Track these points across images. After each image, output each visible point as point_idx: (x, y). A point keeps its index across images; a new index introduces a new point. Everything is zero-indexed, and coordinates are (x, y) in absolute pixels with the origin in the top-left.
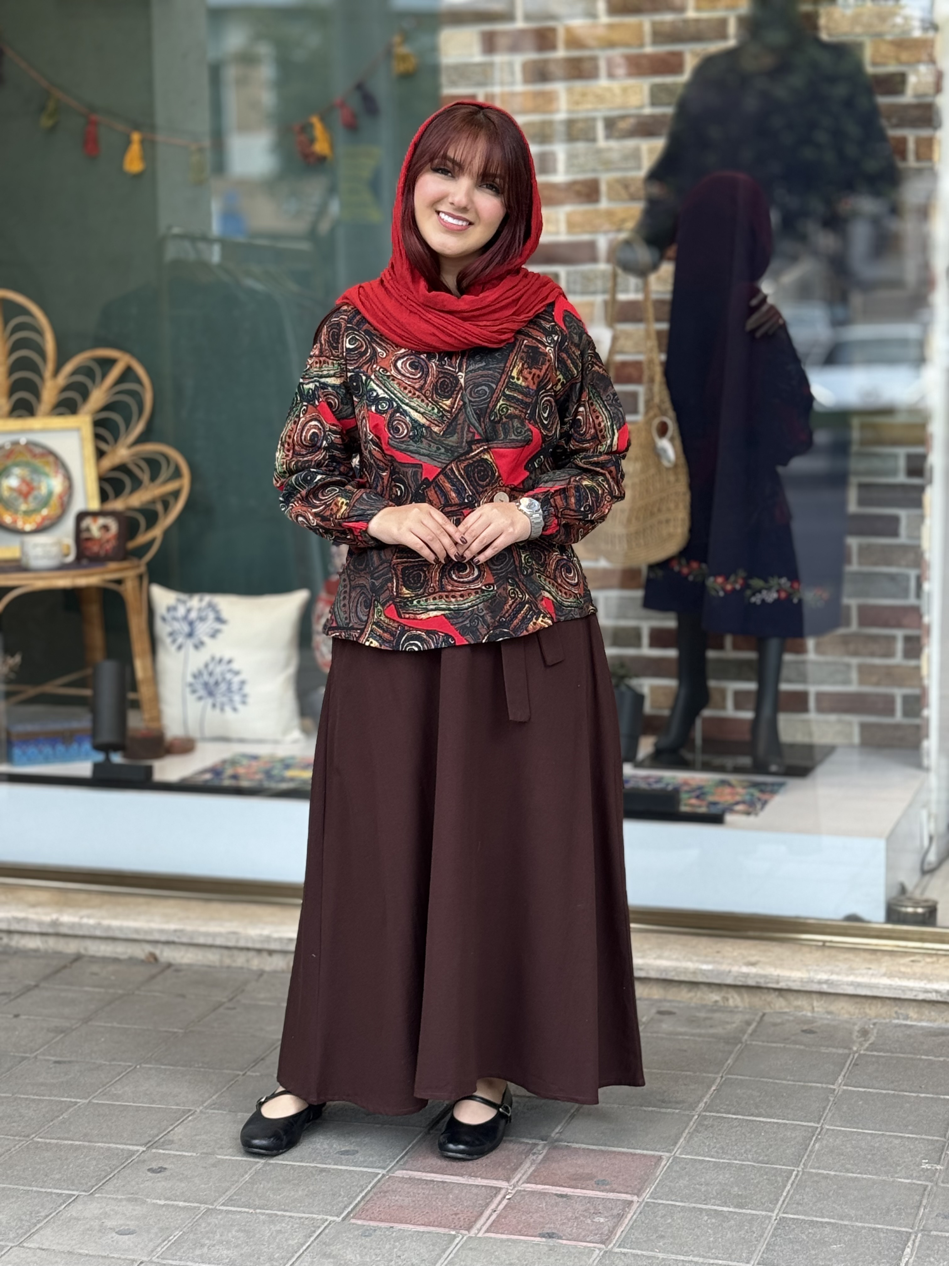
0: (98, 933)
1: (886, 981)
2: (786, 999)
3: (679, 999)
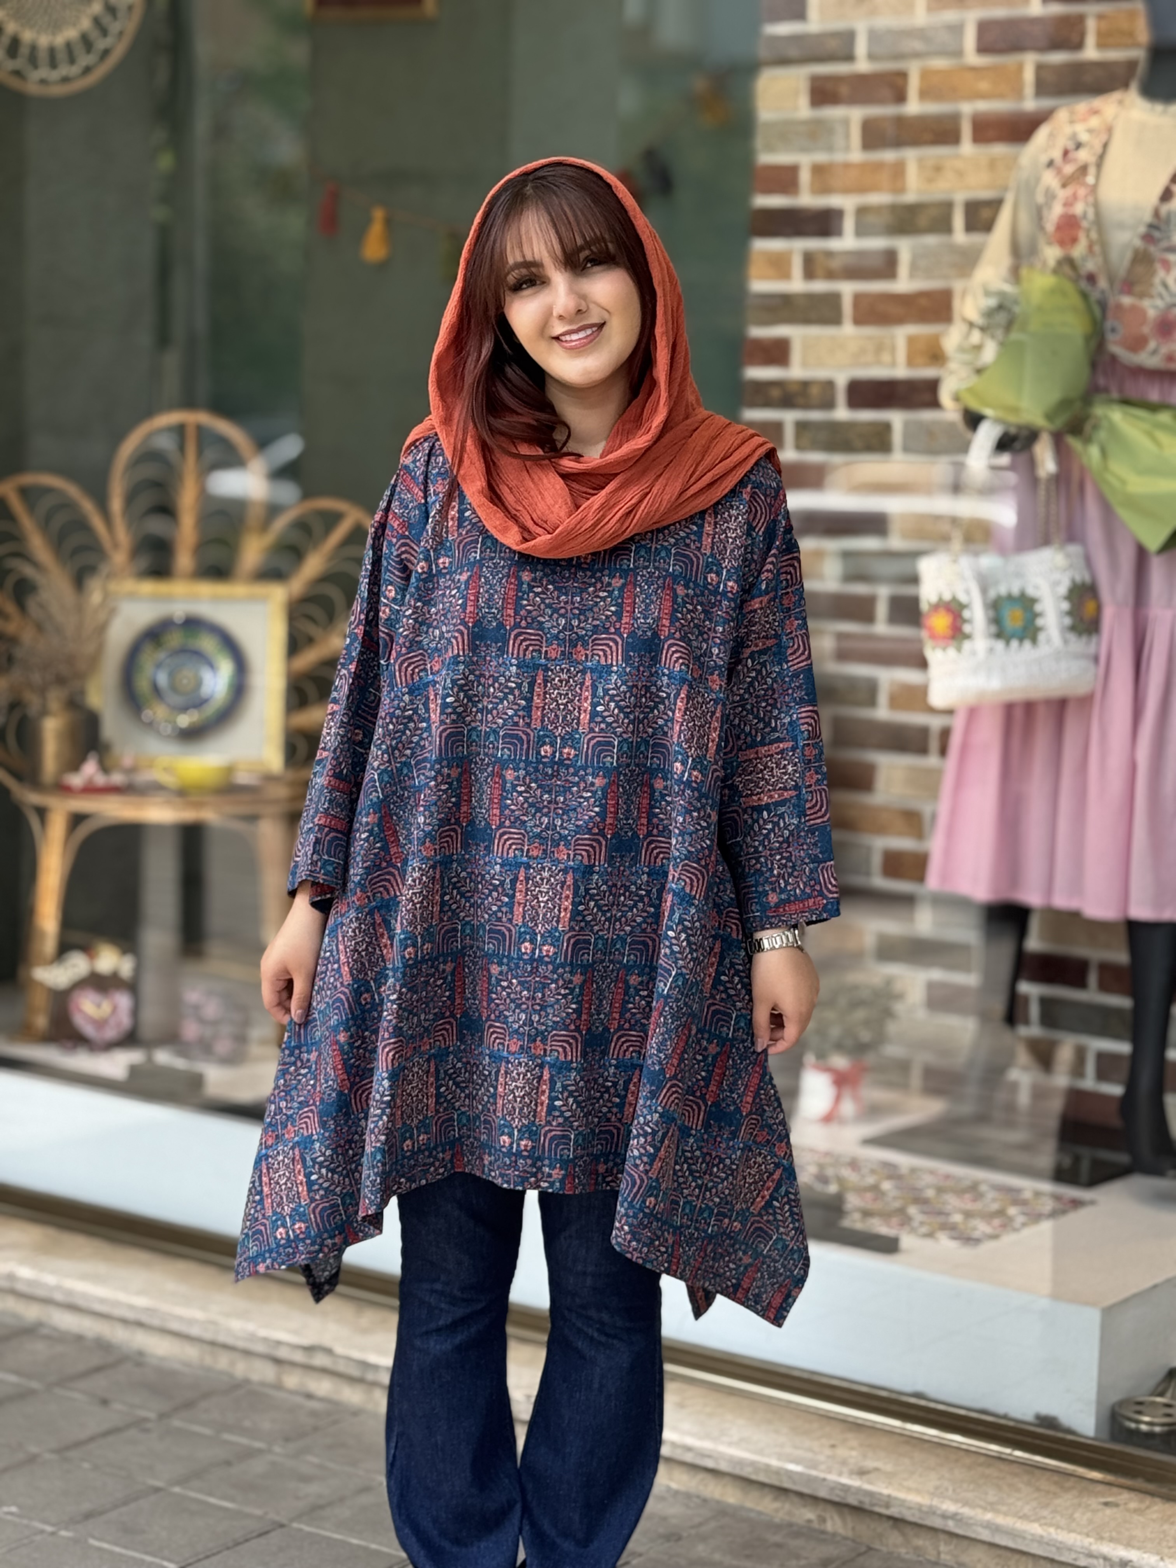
0: (59, 1297)
1: (1035, 1529)
2: (904, 1535)
3: (760, 1508)
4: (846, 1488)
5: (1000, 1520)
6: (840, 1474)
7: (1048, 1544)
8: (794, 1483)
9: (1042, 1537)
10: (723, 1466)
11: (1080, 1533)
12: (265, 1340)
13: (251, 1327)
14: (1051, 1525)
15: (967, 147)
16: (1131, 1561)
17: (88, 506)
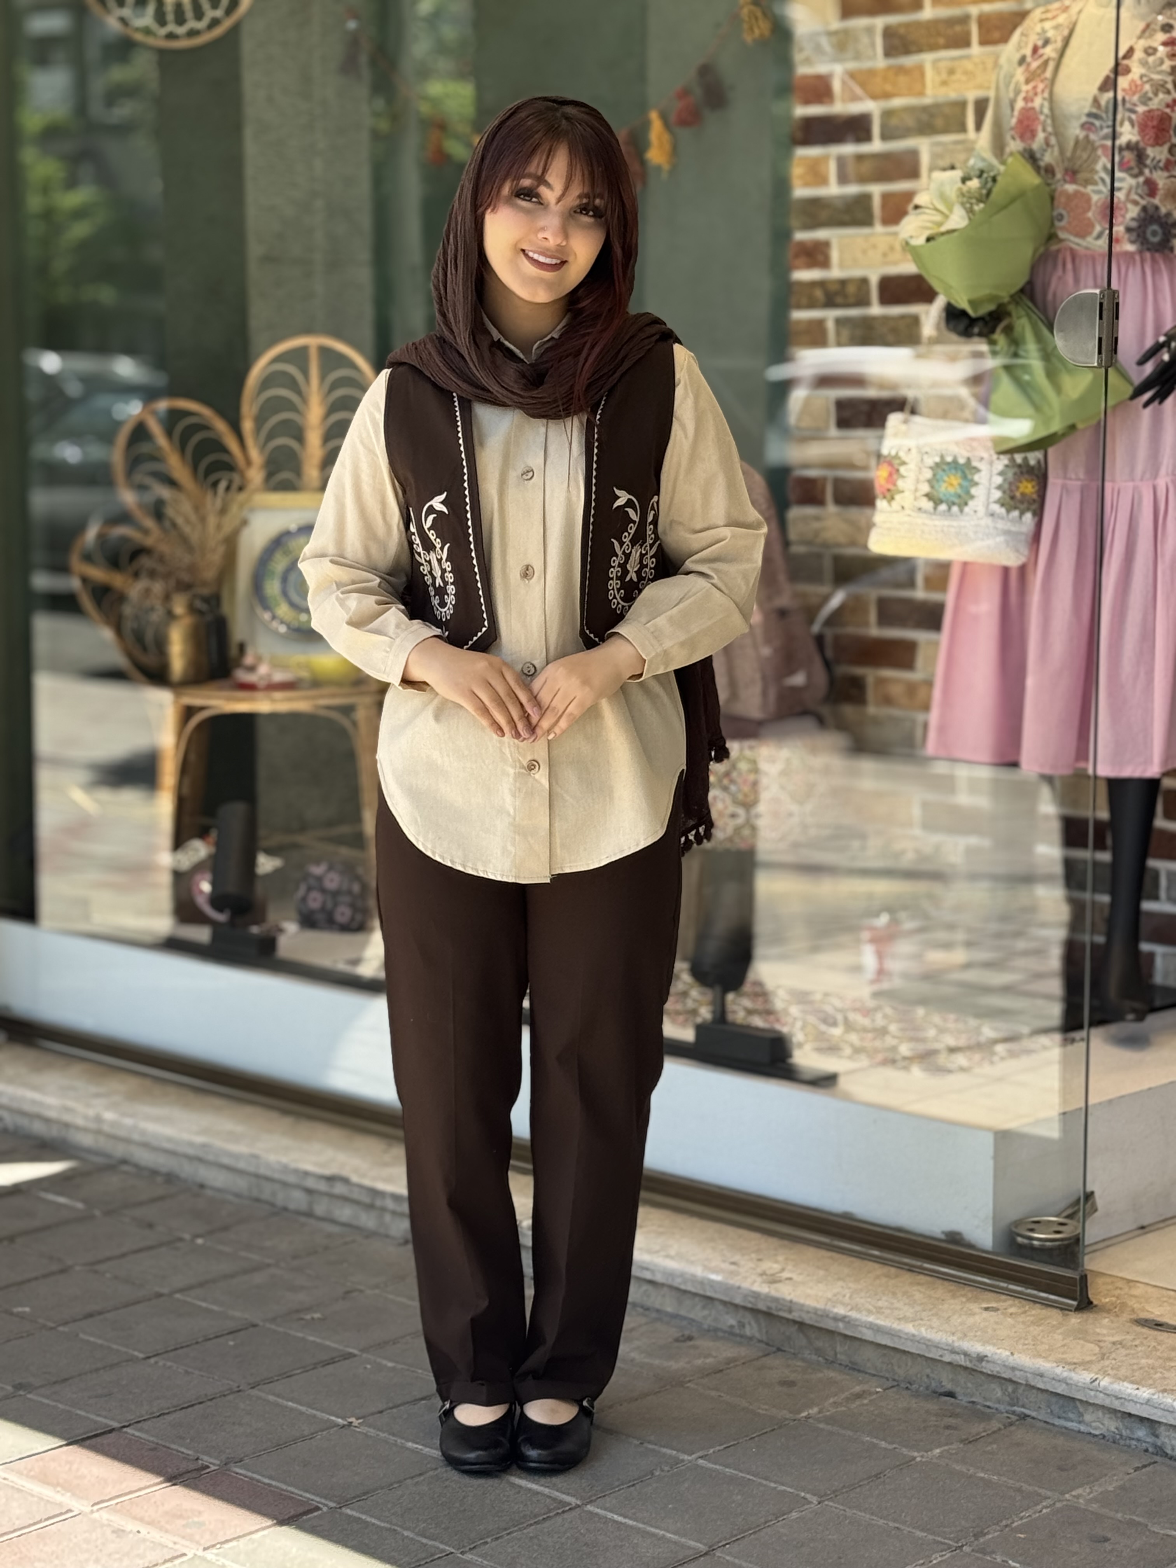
2: (806, 1337)
4: (757, 1295)
5: (881, 1322)
6: (754, 1282)
7: (919, 1342)
8: (716, 1292)
9: (914, 1335)
10: (659, 1278)
11: (946, 1332)
12: (296, 1171)
13: (284, 1160)
14: (924, 1325)
15: (976, 49)
16: (986, 1356)
17: (221, 426)
